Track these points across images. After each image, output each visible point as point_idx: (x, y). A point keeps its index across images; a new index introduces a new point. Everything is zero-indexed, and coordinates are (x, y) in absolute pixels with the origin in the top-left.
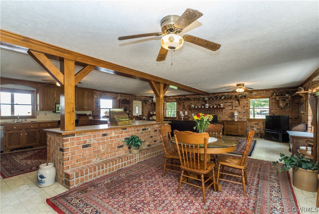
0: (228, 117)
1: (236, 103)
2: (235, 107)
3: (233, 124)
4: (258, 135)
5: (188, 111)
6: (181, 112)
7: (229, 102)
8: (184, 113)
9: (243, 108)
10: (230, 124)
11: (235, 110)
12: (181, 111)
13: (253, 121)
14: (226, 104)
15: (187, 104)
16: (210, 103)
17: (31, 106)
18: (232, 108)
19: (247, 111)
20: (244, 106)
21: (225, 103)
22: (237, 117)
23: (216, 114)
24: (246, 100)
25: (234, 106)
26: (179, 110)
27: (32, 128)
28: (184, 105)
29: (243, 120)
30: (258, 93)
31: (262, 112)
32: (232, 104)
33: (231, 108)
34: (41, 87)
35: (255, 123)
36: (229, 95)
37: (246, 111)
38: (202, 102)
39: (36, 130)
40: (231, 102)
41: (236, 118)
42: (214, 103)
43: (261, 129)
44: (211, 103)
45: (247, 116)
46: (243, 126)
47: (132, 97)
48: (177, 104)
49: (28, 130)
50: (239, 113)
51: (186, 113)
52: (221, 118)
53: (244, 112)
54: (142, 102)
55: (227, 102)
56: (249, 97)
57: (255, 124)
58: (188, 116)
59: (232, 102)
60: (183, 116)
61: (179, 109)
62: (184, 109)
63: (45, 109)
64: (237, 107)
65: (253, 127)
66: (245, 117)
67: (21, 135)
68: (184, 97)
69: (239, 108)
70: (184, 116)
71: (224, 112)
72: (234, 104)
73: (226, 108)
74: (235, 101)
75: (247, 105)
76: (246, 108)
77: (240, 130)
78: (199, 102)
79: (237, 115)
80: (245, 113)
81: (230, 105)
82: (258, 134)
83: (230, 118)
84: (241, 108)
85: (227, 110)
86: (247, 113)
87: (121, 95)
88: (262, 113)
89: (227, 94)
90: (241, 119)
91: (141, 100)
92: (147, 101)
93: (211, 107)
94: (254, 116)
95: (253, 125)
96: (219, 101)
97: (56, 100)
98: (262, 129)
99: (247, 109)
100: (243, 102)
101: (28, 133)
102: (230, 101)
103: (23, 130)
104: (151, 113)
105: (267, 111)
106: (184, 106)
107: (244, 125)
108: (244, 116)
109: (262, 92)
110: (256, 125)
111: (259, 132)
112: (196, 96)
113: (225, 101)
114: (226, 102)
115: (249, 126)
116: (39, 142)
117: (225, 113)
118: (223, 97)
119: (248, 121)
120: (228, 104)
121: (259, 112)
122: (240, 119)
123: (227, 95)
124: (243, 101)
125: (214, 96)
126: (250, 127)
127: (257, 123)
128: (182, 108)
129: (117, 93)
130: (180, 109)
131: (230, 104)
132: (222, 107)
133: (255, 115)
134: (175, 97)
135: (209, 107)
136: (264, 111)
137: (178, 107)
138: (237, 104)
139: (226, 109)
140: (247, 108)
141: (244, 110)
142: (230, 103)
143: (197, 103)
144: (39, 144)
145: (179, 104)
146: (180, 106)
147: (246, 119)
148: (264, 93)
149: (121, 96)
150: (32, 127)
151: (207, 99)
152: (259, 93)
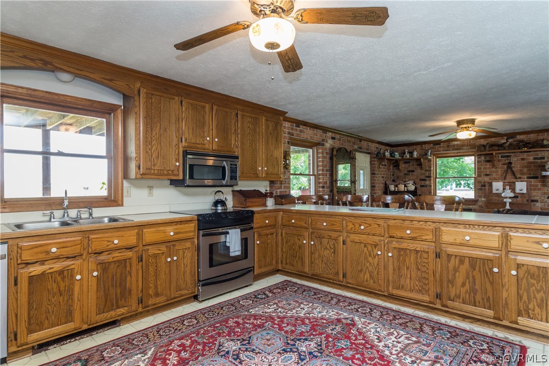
6: (498, 186)
12: (497, 180)
17: (105, 161)
26: (487, 179)
27: (118, 249)
28: (510, 163)
34: (142, 89)
39: (129, 254)
49: (102, 257)
60: (512, 195)
61: (487, 175)
63: (154, 174)
67: (78, 277)
70: (514, 197)
91: (369, 153)
97: (186, 140)
101: (104, 267)
103: (84, 257)
116: (141, 301)
130: (494, 176)
144: (140, 310)
146: (494, 166)
150: (116, 242)
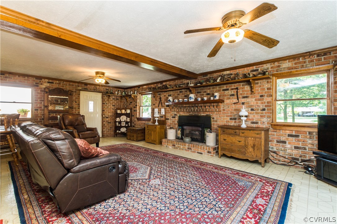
0: (231, 119)
1: (246, 89)
2: (244, 97)
3: (235, 134)
4: (297, 163)
5: (165, 109)
7: (232, 89)
8: (159, 112)
9: (259, 100)
10: (230, 134)
11: (243, 103)
13: (284, 128)
14: (226, 92)
15: (165, 96)
16: (198, 93)
18: (238, 99)
19: (270, 106)
20: (262, 96)
21: (224, 90)
22: (245, 118)
23: (208, 113)
24: (268, 82)
25: (241, 96)
29: (260, 125)
30: (295, 64)
31: (304, 113)
32: (237, 92)
33: (235, 100)
35: (288, 132)
36: (232, 74)
37: (266, 106)
38: (186, 91)
40: (235, 89)
41: (244, 121)
42: (205, 92)
43: (305, 149)
44: (200, 92)
45: (269, 117)
46: (257, 140)
47: (79, 86)
48: (152, 97)
50: (252, 110)
51: (163, 111)
52: (216, 121)
53: (261, 107)
54: (102, 95)
55: (228, 90)
56: (273, 75)
57: (289, 135)
58: (165, 117)
59: (237, 89)
62: (160, 105)
64: (246, 97)
65: (285, 142)
66: (265, 120)
68: (161, 85)
69: (252, 101)
71: (222, 109)
72: (240, 91)
73: (225, 100)
74: (243, 86)
75: (268, 92)
76: (267, 99)
77: (251, 149)
78: (181, 92)
79: (247, 114)
80: (264, 110)
81: (233, 95)
82: (298, 160)
83: (234, 121)
84: (256, 100)
85: (228, 104)
86: (270, 109)
87: (50, 81)
88: (304, 115)
89: (228, 72)
90: (257, 123)
92: (112, 93)
93: (199, 99)
94: (293, 118)
95: (283, 139)
96: (213, 88)
98: (307, 148)
99: (268, 102)
100: (261, 86)
102: (234, 86)
104: (119, 112)
105: (311, 113)
106: (161, 100)
107: (261, 138)
108: (261, 116)
109: (307, 60)
110: (290, 138)
111: (301, 156)
112: (176, 81)
113: (223, 87)
114: (225, 88)
115: (275, 140)
117: (224, 110)
118: (220, 78)
119: (271, 129)
120: (230, 92)
121: (300, 114)
122: (253, 123)
123: (228, 75)
124: (259, 84)
125: (204, 79)
126: (278, 142)
127: (294, 134)
128: (158, 103)
129: (40, 78)
131: (233, 93)
132: (217, 98)
133: (295, 117)
134: (150, 86)
135: (196, 99)
136: (307, 113)
137: (153, 101)
138: (247, 91)
139: (225, 103)
140: (269, 99)
141: (262, 103)
142: (233, 91)
143: (178, 94)
145: (154, 97)
147: (268, 123)
148: (312, 61)
149: (48, 82)
151: (192, 85)
152: (300, 63)
